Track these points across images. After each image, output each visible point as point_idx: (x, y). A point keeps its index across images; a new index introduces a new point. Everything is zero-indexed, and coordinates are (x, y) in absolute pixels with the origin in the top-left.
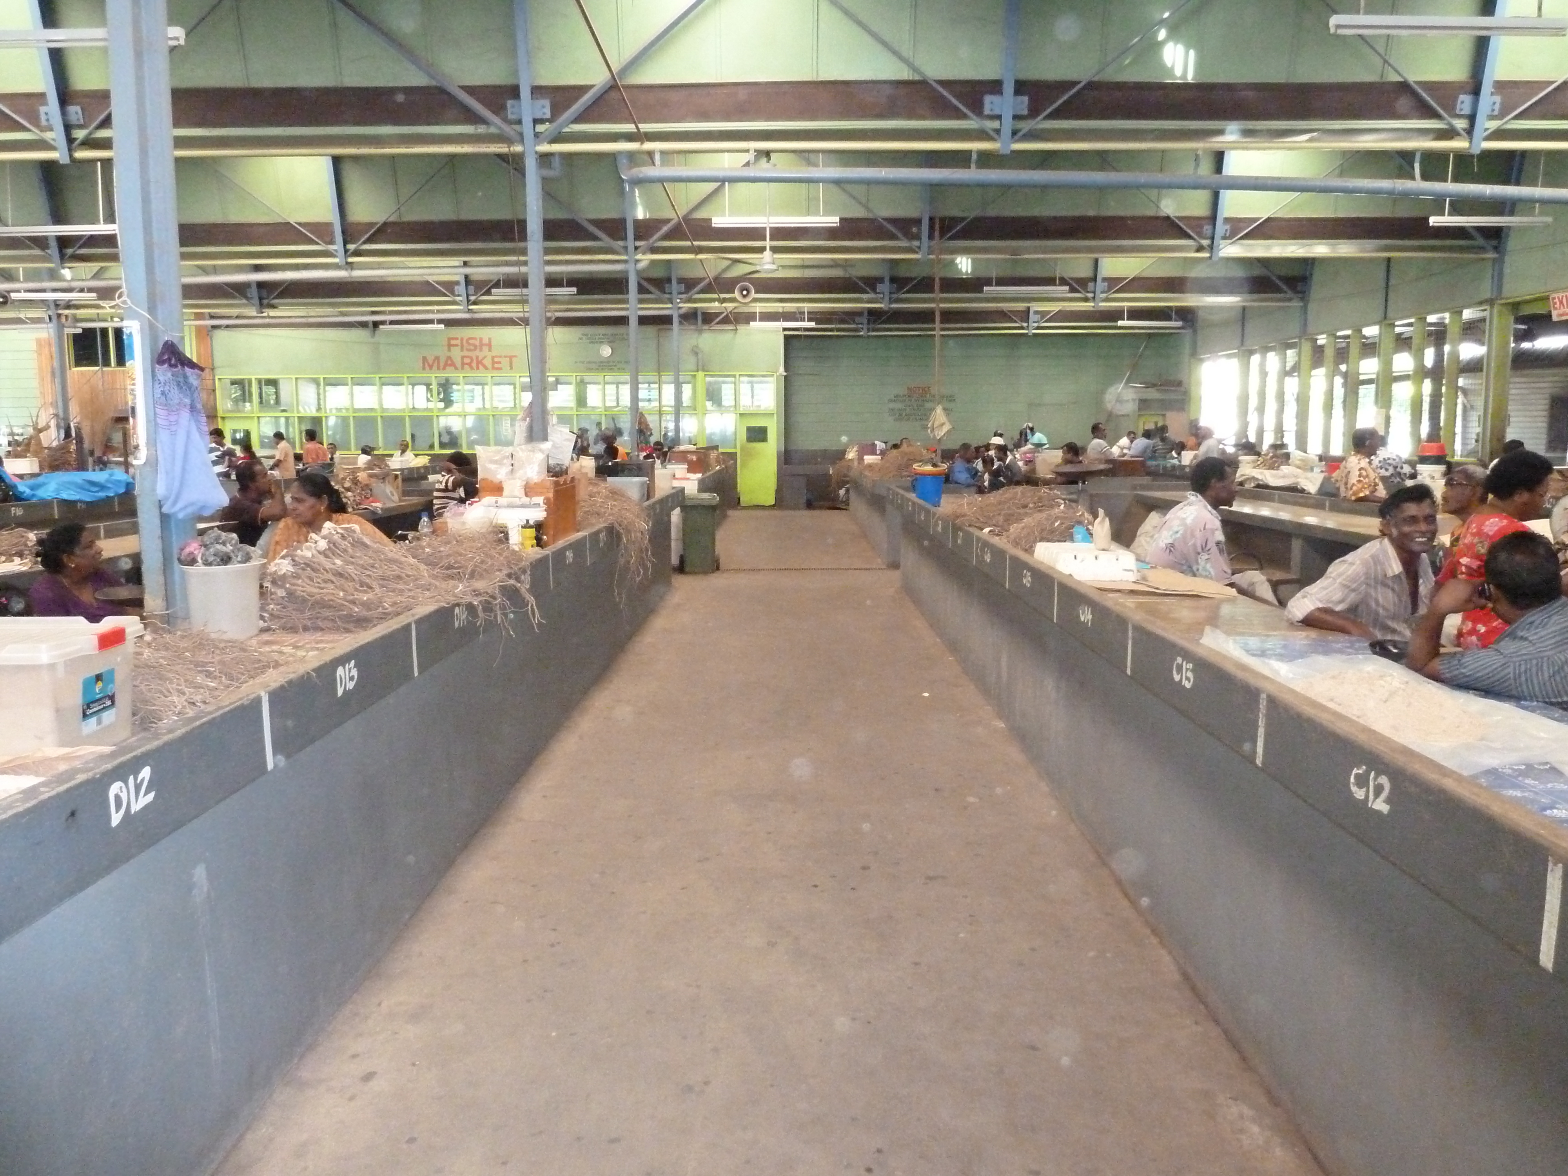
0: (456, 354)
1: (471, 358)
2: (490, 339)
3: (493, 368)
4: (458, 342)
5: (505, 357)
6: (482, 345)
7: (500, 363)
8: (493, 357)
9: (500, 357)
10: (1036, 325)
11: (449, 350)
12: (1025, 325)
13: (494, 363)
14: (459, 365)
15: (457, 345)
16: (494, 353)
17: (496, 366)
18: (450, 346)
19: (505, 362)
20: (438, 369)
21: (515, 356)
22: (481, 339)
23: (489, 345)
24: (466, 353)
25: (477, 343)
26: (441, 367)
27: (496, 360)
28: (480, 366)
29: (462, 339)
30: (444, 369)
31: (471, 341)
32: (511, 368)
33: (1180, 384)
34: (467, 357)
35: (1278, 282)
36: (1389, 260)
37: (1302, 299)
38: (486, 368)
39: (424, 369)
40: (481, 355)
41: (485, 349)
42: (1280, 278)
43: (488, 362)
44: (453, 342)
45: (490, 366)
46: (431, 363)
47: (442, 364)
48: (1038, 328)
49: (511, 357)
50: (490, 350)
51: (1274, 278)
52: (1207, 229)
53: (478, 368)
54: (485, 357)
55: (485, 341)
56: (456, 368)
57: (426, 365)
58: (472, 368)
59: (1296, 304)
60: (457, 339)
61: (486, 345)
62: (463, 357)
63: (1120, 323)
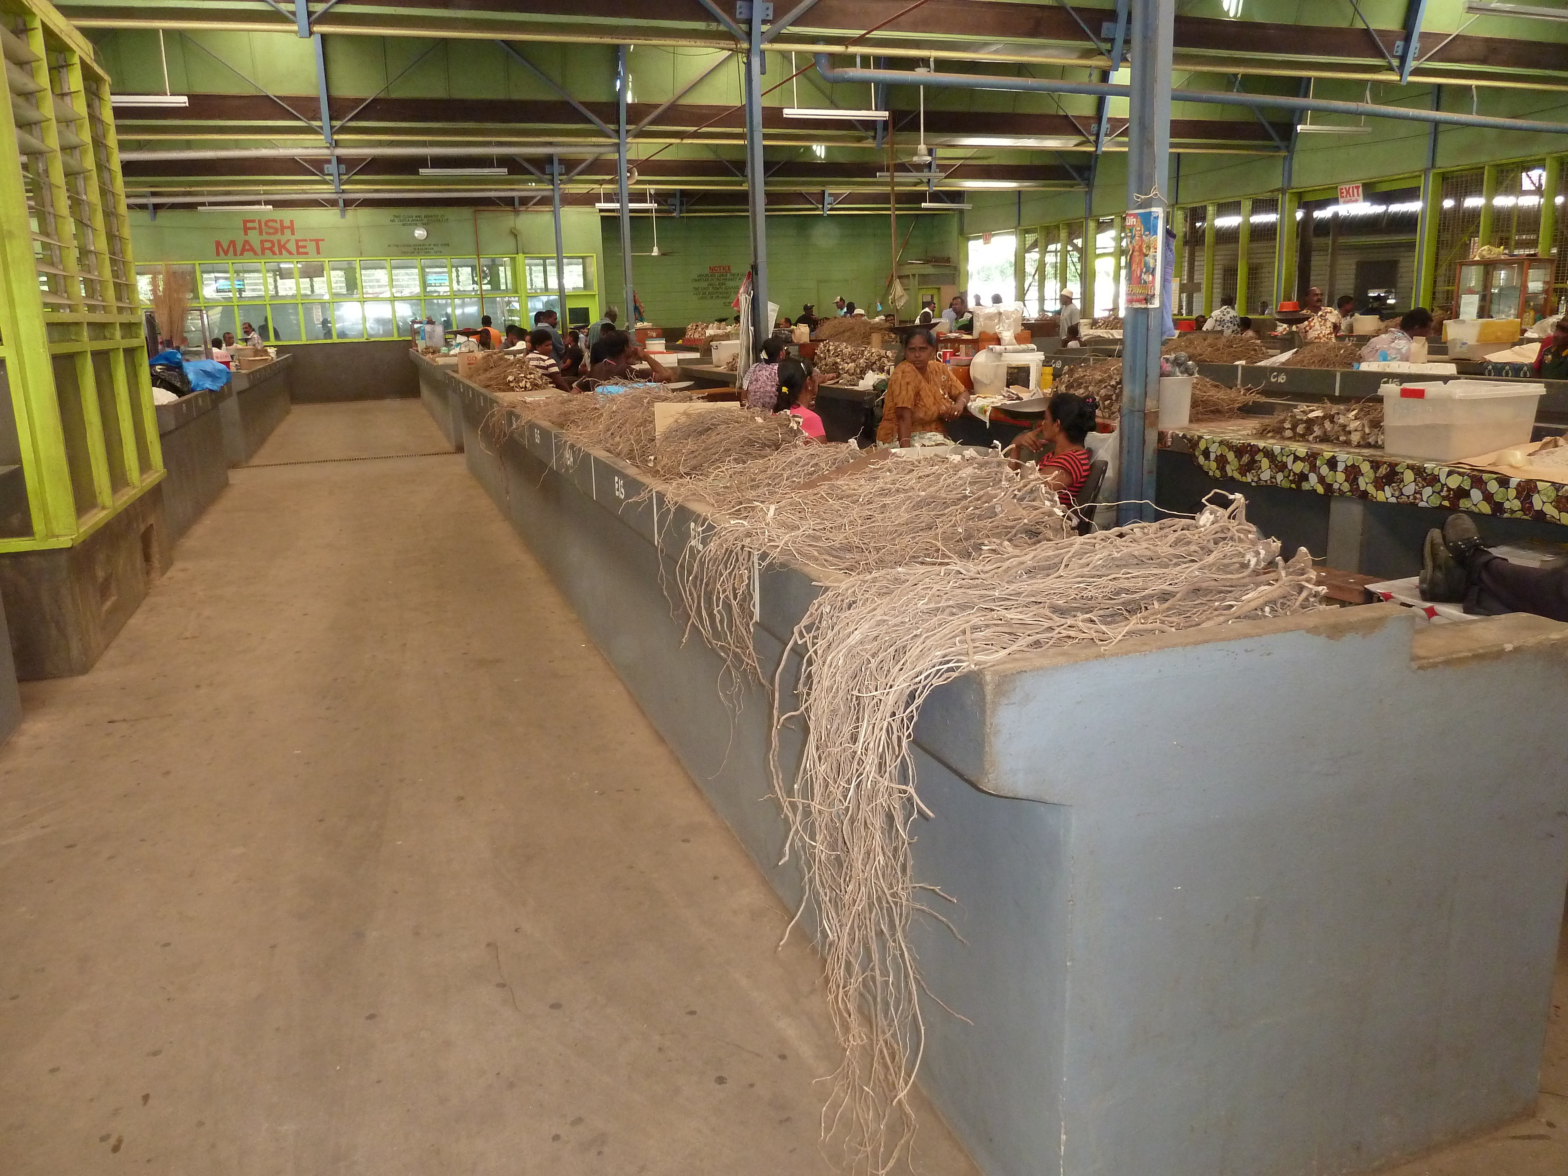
0: (254, 238)
1: (272, 242)
2: (292, 222)
3: (298, 253)
4: (256, 225)
5: (311, 240)
6: (283, 228)
7: (305, 247)
8: (297, 241)
9: (306, 240)
10: (830, 206)
11: (246, 234)
12: (820, 206)
13: (298, 247)
14: (259, 251)
15: (254, 228)
16: (297, 236)
17: (301, 250)
18: (246, 230)
19: (311, 247)
20: (235, 254)
21: (323, 240)
22: (281, 221)
23: (292, 228)
24: (265, 237)
25: (278, 226)
26: (238, 252)
27: (301, 244)
28: (284, 252)
29: (260, 221)
30: (242, 254)
31: (270, 224)
32: (318, 253)
33: (948, 260)
34: (266, 241)
35: (1071, 170)
36: (1179, 154)
37: (1088, 185)
38: (290, 253)
39: (218, 254)
40: (283, 240)
41: (288, 232)
42: (1072, 166)
43: (292, 246)
44: (249, 225)
45: (294, 251)
46: (225, 248)
47: (239, 249)
48: (831, 210)
49: (317, 241)
50: (293, 233)
51: (1067, 167)
52: (1094, 127)
53: (281, 253)
54: (288, 241)
55: (287, 223)
56: (256, 254)
57: (221, 250)
58: (274, 253)
59: (1081, 189)
60: (253, 221)
61: (287, 228)
62: (262, 242)
63: (923, 205)
